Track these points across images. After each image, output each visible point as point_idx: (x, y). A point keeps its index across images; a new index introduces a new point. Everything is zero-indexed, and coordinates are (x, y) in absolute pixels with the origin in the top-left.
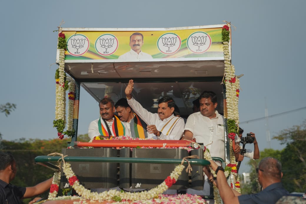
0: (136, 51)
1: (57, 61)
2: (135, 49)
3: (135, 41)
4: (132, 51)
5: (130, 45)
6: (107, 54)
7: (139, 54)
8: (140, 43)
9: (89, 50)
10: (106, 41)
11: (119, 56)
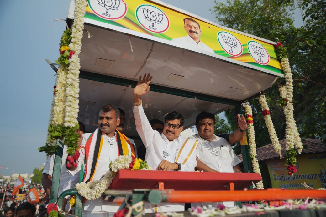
0: (194, 38)
1: (69, 15)
2: (192, 36)
3: (191, 27)
4: (188, 36)
5: (185, 29)
6: (153, 30)
7: (198, 44)
8: (198, 31)
9: (127, 16)
10: (151, 13)
11: (172, 39)
